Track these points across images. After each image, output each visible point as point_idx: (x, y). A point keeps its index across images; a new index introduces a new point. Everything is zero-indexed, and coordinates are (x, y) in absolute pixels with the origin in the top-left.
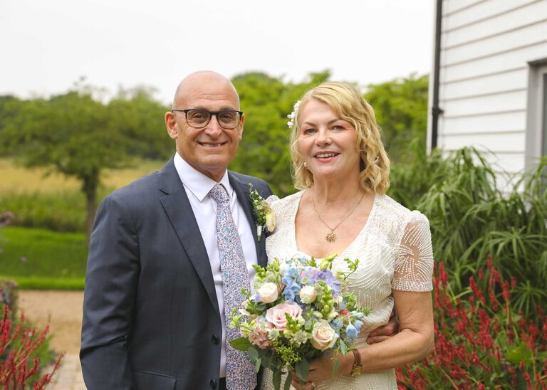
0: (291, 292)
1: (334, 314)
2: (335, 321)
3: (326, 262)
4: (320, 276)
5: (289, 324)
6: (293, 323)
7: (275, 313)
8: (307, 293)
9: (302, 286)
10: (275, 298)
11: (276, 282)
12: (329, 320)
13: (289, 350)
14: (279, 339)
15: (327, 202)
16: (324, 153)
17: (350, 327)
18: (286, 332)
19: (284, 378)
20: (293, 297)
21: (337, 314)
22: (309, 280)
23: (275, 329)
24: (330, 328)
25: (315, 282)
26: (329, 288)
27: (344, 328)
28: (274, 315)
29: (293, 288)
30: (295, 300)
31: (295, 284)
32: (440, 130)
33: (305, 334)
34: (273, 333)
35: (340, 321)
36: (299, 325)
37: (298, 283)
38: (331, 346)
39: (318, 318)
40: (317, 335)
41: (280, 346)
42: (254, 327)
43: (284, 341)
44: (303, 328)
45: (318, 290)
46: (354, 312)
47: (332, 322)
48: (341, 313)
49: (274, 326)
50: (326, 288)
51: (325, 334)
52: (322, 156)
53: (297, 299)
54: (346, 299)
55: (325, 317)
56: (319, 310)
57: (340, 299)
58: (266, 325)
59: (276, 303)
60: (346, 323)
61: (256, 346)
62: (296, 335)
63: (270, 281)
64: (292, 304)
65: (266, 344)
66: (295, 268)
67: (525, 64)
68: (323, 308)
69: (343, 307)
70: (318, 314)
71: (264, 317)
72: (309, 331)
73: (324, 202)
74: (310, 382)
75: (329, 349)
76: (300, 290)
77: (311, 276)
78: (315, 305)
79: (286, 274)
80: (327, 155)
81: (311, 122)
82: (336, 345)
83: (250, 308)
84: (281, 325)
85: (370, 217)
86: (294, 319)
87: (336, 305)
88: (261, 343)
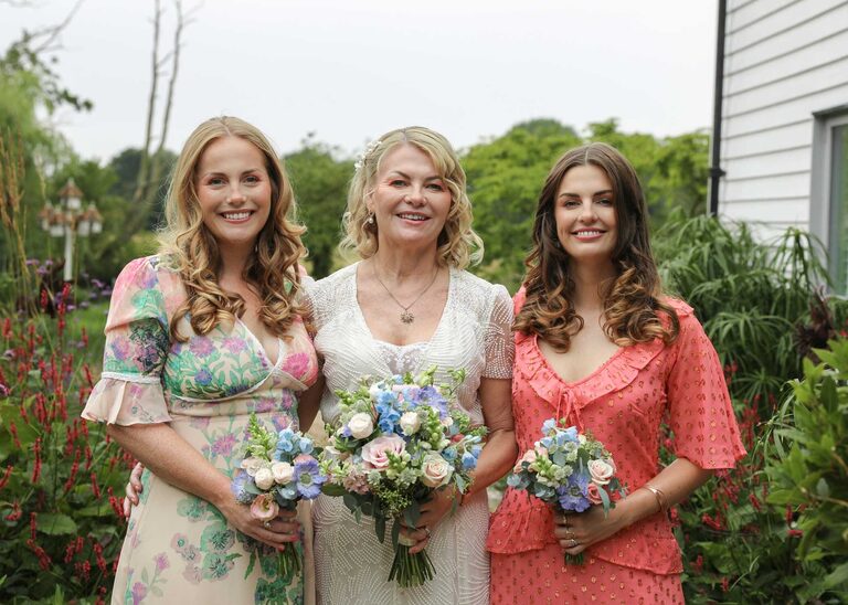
0: (389, 422)
1: (445, 442)
2: (447, 451)
3: (427, 378)
4: (421, 396)
5: (392, 462)
6: (397, 461)
7: (372, 450)
8: (409, 421)
9: (401, 413)
10: (371, 431)
11: (369, 411)
12: (440, 451)
13: (395, 494)
14: (381, 481)
15: (399, 275)
16: (413, 214)
17: (467, 455)
18: (389, 472)
19: (389, 524)
20: (392, 428)
21: (449, 441)
22: (409, 404)
23: (373, 470)
24: (442, 460)
25: (416, 405)
26: (435, 411)
27: (460, 457)
28: (371, 453)
29: (391, 417)
30: (395, 431)
31: (393, 412)
32: (721, 197)
33: (413, 472)
34: (374, 475)
35: (453, 450)
36: (404, 463)
37: (395, 409)
38: (446, 482)
39: (426, 450)
40: (427, 471)
41: (383, 490)
42: (349, 471)
43: (388, 483)
44: (409, 464)
45: (422, 416)
46: (469, 437)
47: (443, 452)
48: (453, 439)
49: (373, 466)
50: (432, 412)
51: (437, 469)
52: (410, 217)
53: (397, 430)
54: (457, 422)
55: (434, 448)
56: (425, 440)
57: (449, 422)
58: (363, 467)
59: (372, 437)
60: (461, 451)
61: (353, 493)
62: (402, 474)
63: (360, 411)
64: (391, 436)
65: (366, 489)
66: (391, 393)
67: (810, 116)
68: (431, 435)
69: (454, 431)
70: (426, 445)
71: (359, 455)
72: (419, 467)
73: (396, 275)
74: (424, 527)
75: (445, 486)
76: (399, 419)
77: (411, 397)
78: (420, 434)
79: (380, 400)
80: (416, 217)
81: (403, 172)
82: (452, 480)
83: (340, 446)
84: (382, 464)
85: (450, 292)
86: (397, 456)
87: (445, 430)
88: (359, 488)
